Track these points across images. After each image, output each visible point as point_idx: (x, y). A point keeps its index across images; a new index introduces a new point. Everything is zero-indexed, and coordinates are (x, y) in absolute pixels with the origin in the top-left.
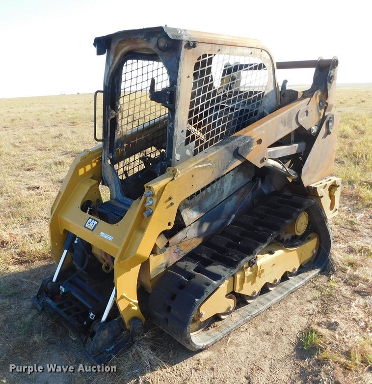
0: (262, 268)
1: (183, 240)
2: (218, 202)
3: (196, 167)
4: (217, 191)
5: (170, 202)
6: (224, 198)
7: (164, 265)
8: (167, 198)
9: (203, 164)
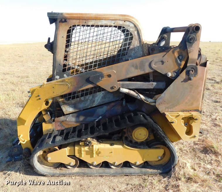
0: (99, 151)
1: (64, 121)
2: (90, 107)
3: (56, 83)
4: (89, 101)
5: (38, 98)
6: (94, 106)
7: (52, 130)
8: (37, 95)
9: (62, 82)
